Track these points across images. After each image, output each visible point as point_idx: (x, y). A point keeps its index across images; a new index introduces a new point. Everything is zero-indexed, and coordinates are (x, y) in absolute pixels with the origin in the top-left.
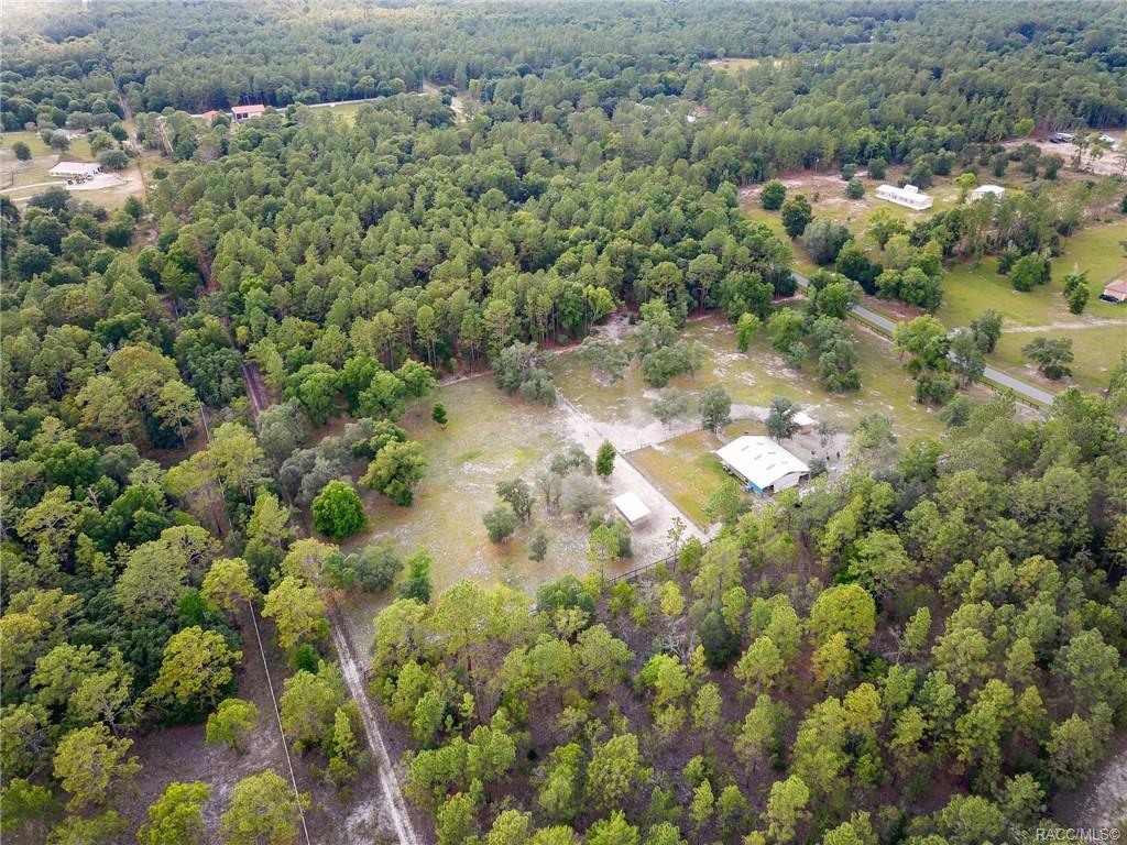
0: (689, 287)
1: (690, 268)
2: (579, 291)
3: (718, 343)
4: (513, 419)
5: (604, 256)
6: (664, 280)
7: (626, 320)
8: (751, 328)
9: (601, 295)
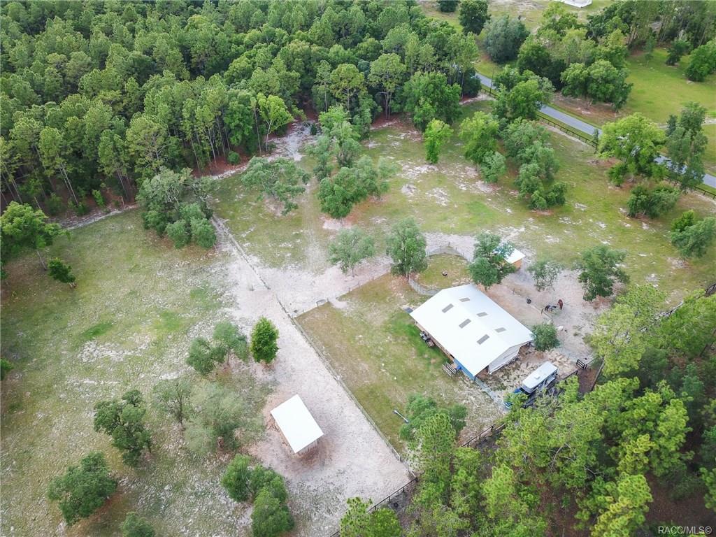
0: (372, 91)
1: (372, 70)
2: (246, 101)
3: (405, 153)
4: (163, 268)
5: (279, 61)
6: (343, 84)
7: (307, 131)
8: (440, 138)
9: (273, 104)
